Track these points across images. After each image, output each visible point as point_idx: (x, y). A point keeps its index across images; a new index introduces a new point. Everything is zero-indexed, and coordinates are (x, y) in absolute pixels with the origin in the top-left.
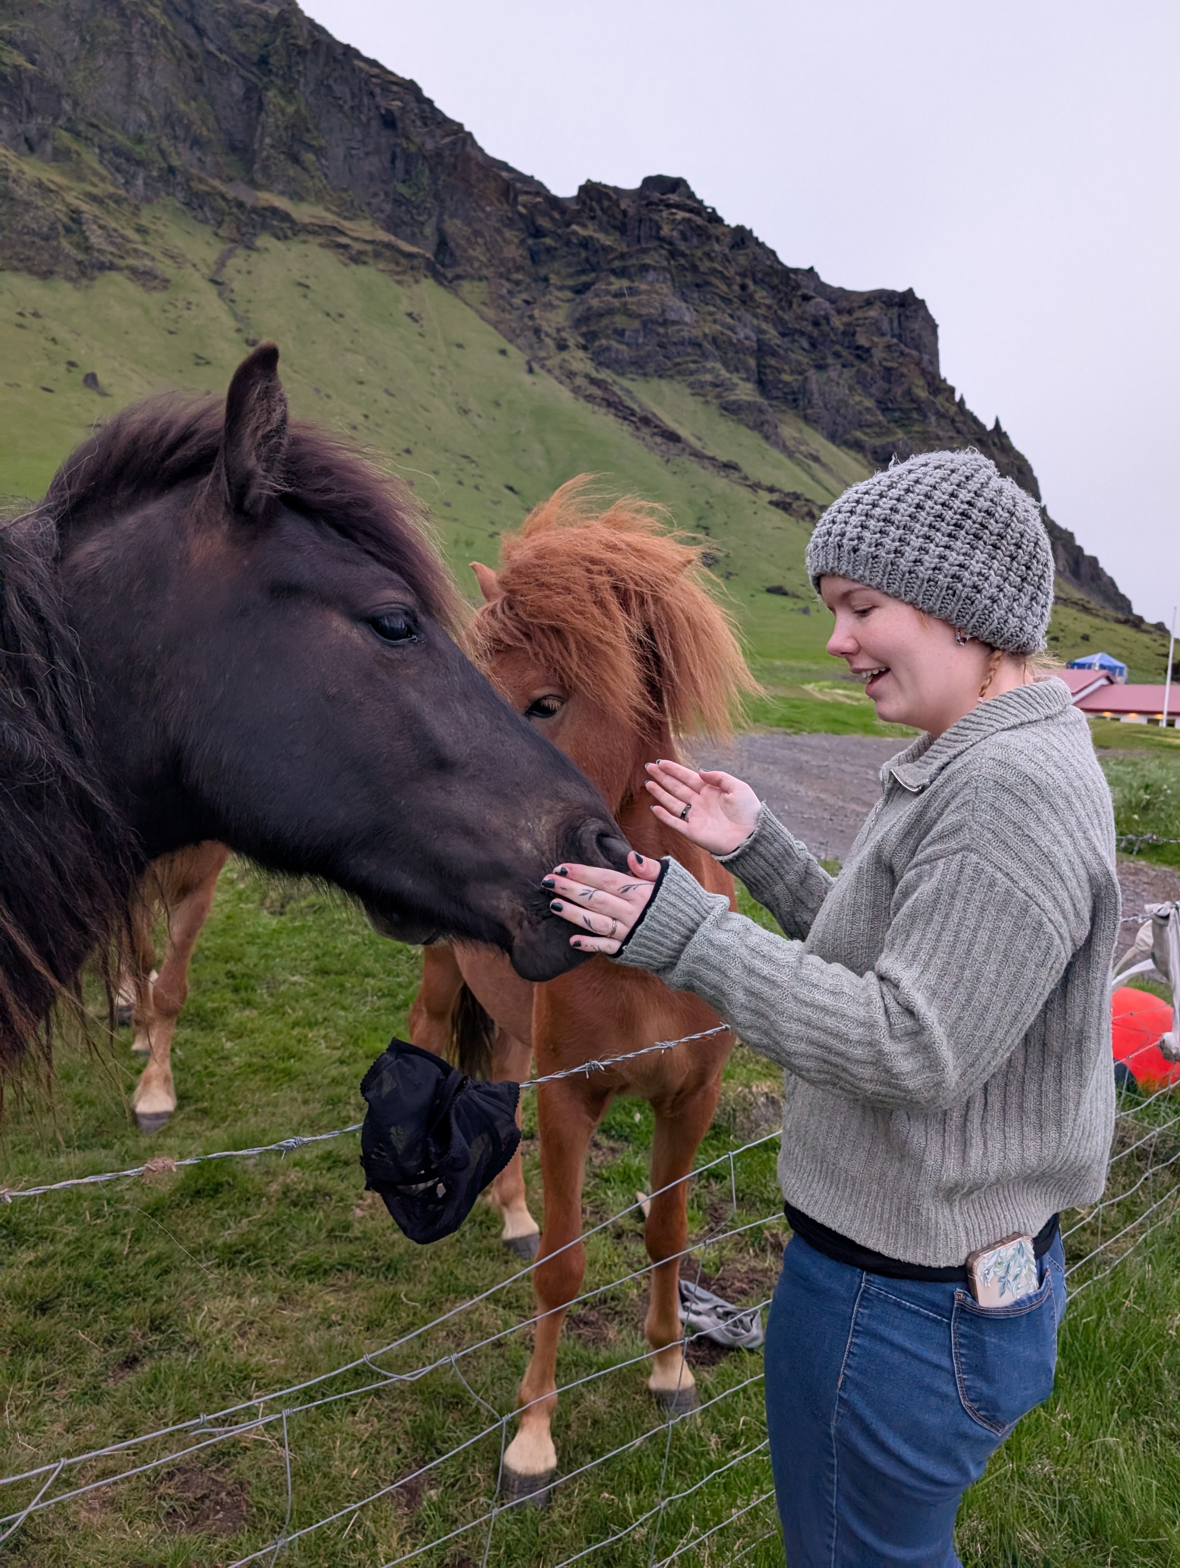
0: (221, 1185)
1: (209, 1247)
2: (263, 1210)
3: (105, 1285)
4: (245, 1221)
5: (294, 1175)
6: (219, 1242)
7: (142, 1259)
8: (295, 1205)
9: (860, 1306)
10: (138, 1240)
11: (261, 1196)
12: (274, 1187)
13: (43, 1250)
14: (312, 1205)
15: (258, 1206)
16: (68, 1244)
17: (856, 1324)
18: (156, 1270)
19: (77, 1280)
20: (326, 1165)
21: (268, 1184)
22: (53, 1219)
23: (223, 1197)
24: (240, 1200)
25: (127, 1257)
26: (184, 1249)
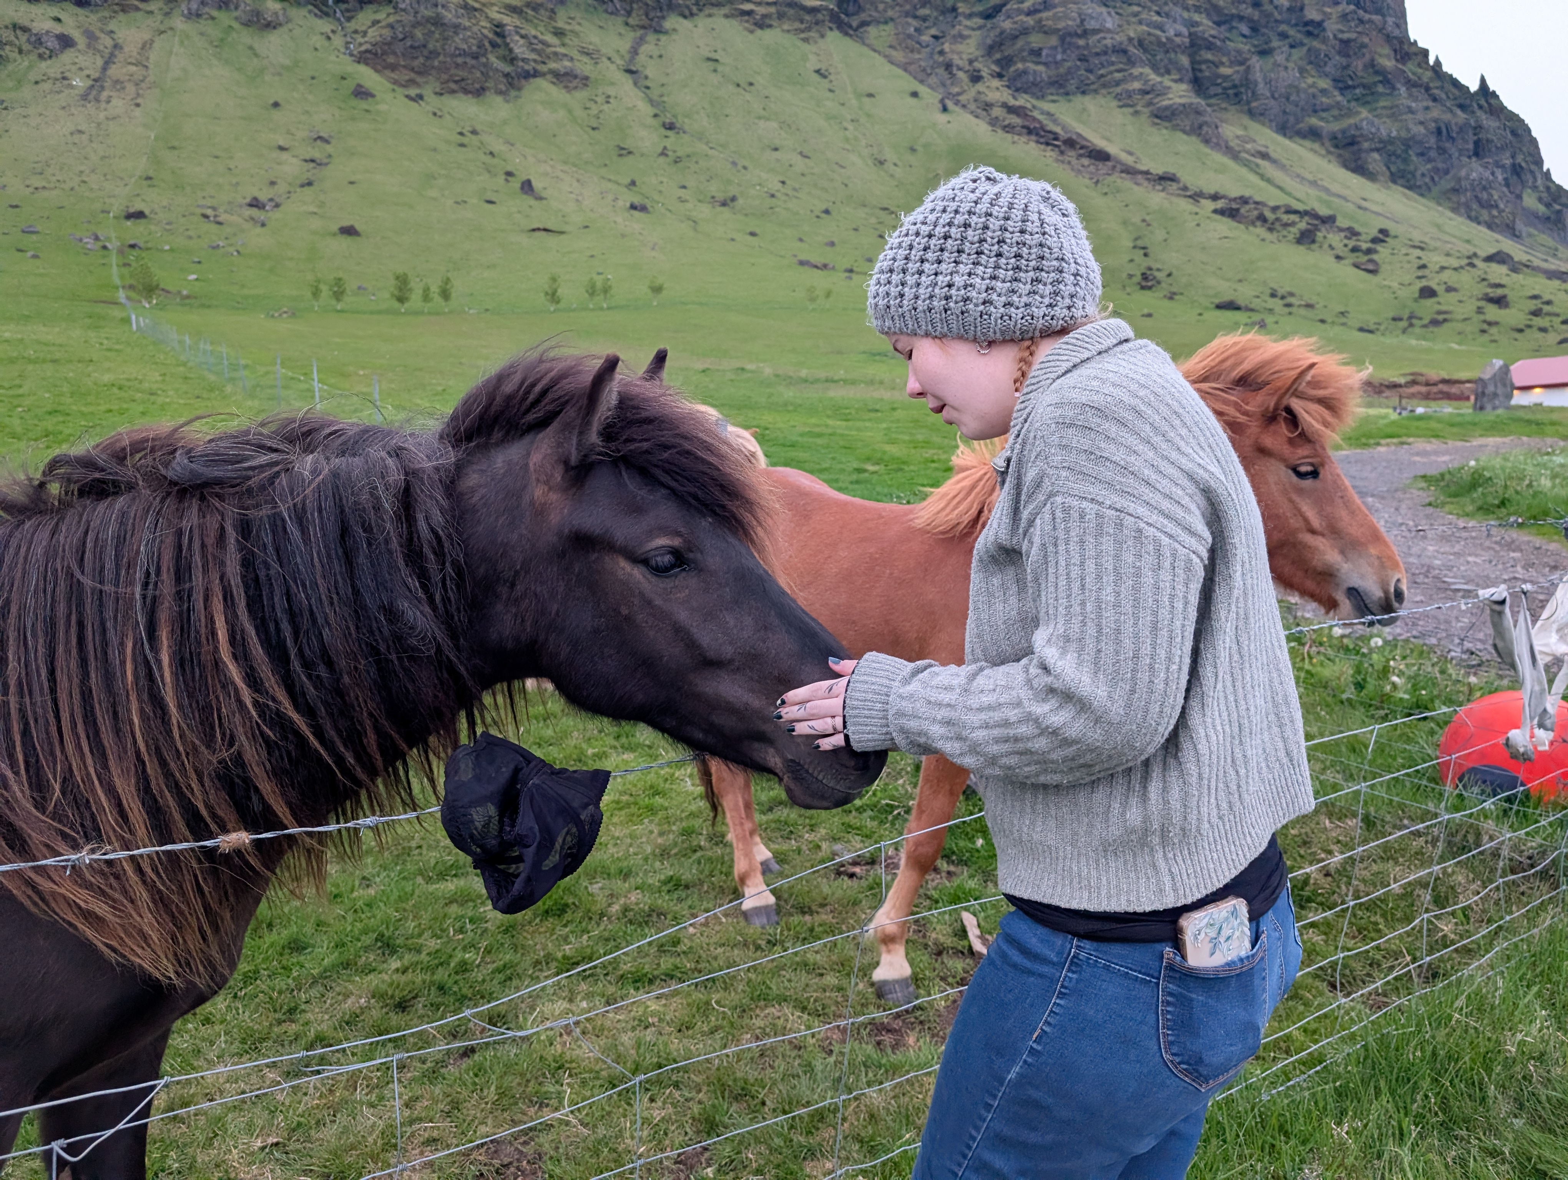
0: (567, 905)
1: (549, 958)
2: (602, 928)
3: (455, 988)
4: (585, 937)
5: (634, 897)
6: (559, 955)
7: (491, 967)
8: (631, 922)
9: (1069, 970)
10: (489, 952)
11: (602, 915)
12: (616, 908)
13: (408, 958)
14: (647, 923)
15: (598, 925)
16: (429, 954)
17: (1062, 986)
18: (501, 977)
19: (432, 983)
20: (665, 888)
21: (609, 905)
22: (420, 935)
23: (568, 916)
24: (583, 918)
25: (478, 966)
26: (528, 960)
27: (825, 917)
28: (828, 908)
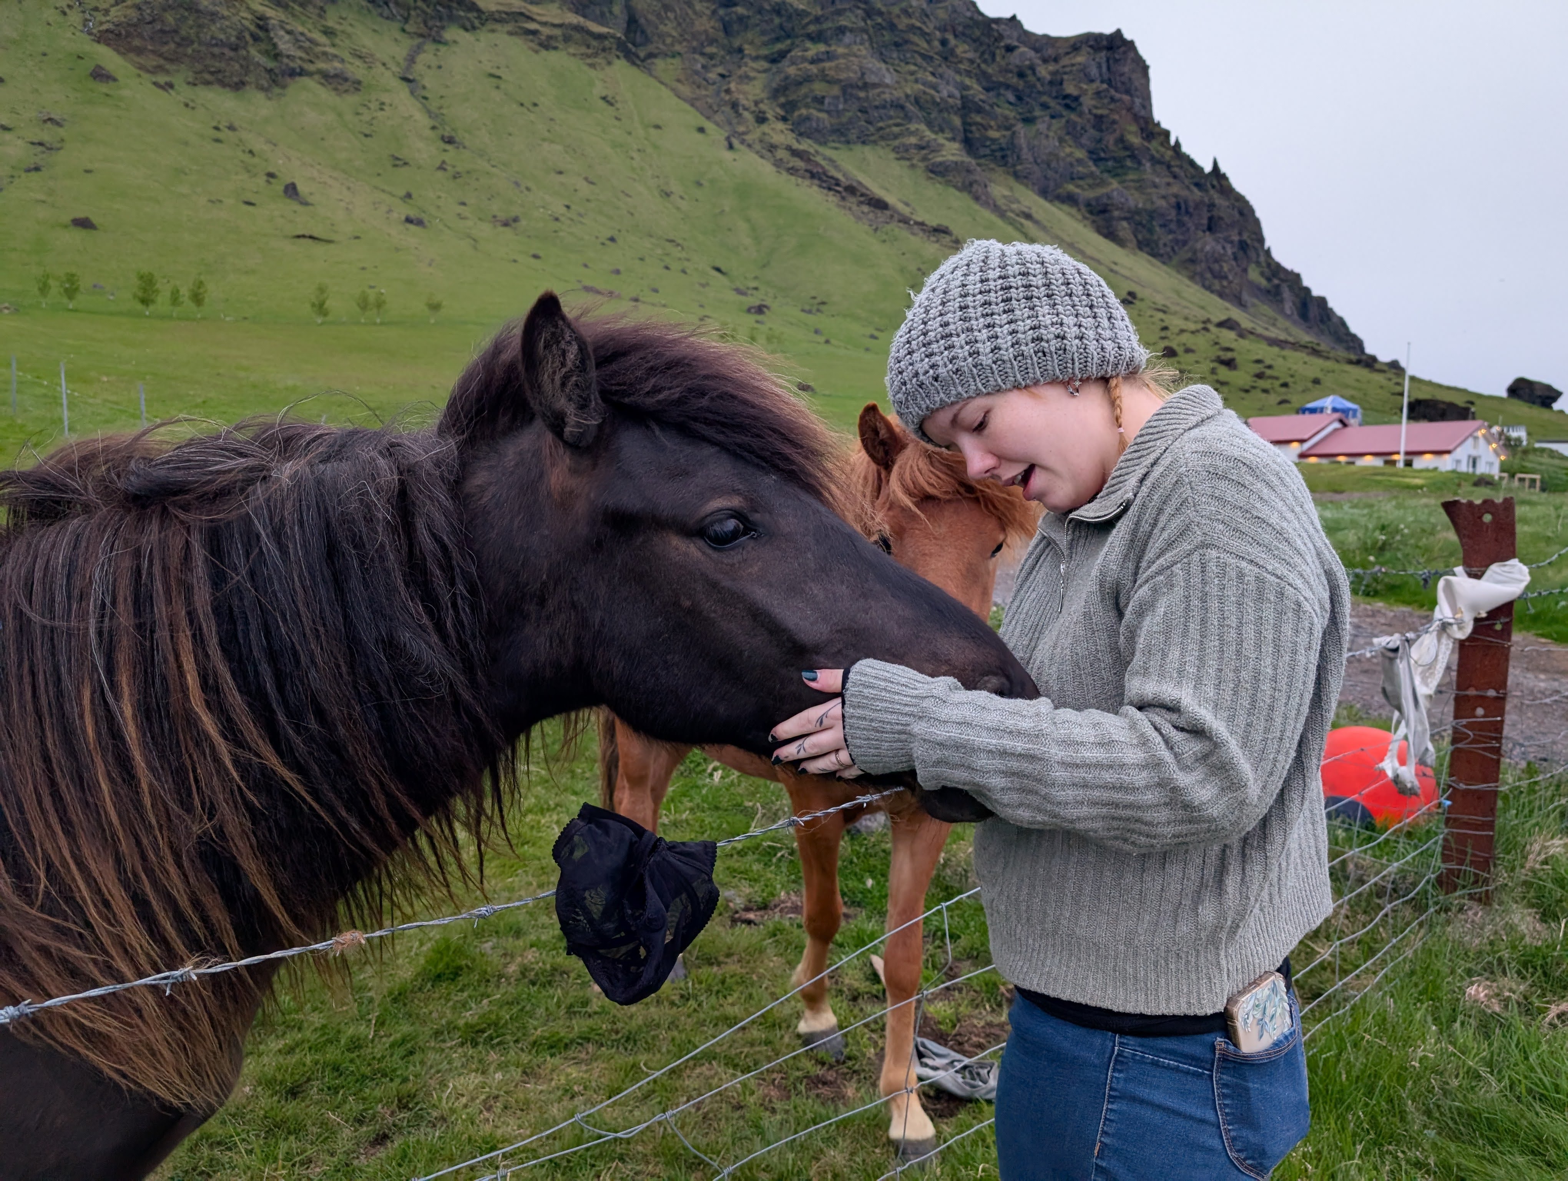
0: (460, 968)
1: (451, 1027)
2: (502, 991)
3: (352, 1068)
4: (485, 1001)
5: (531, 956)
6: (461, 1023)
7: (387, 1042)
8: (534, 984)
9: (1114, 1070)
10: (383, 1024)
11: (500, 976)
12: (513, 968)
13: (291, 1038)
14: (550, 983)
15: (498, 987)
16: (315, 1031)
17: (1111, 1089)
18: (402, 1051)
19: (325, 1065)
21: (506, 965)
23: (462, 980)
24: (479, 981)
25: (373, 1041)
26: (427, 1030)
27: (732, 967)
28: (736, 958)
